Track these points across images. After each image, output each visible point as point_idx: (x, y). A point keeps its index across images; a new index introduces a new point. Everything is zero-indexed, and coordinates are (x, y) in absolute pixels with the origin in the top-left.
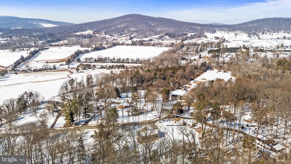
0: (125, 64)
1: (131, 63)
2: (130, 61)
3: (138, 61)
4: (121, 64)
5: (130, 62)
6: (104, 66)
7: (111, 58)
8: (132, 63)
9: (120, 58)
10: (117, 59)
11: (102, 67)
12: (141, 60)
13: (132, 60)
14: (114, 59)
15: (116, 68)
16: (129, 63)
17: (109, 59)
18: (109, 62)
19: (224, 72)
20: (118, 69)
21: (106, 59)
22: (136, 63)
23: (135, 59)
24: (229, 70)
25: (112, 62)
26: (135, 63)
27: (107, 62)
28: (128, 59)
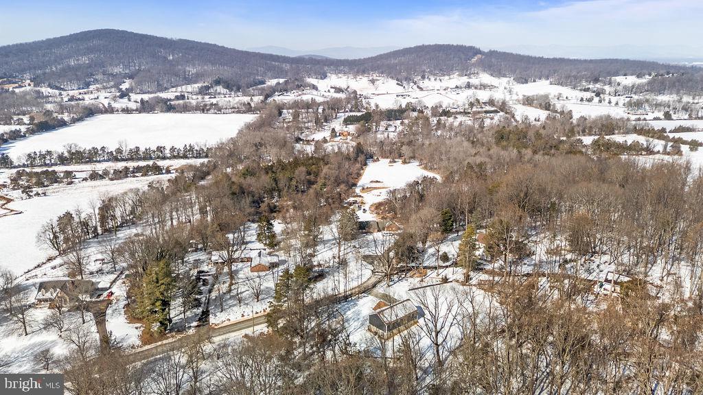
0: (160, 163)
1: (169, 158)
2: (167, 153)
3: (188, 152)
4: (151, 163)
5: (169, 155)
6: (100, 173)
7: (112, 148)
8: (175, 157)
10: (128, 149)
11: (94, 176)
12: (196, 148)
13: (173, 149)
14: (119, 151)
15: (137, 174)
16: (164, 158)
17: (104, 151)
18: (104, 161)
19: (405, 162)
20: (142, 176)
21: (96, 153)
22: (185, 157)
23: (180, 146)
24: (413, 158)
25: (116, 160)
26: (182, 158)
27: (99, 162)
28: (160, 149)
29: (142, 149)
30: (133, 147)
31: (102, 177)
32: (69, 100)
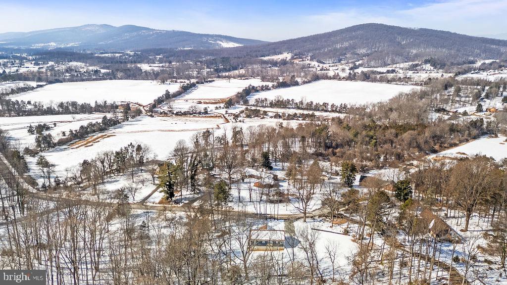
0: (317, 113)
1: (330, 112)
2: (329, 108)
3: (343, 109)
4: (311, 112)
5: (330, 110)
6: (281, 114)
7: (297, 101)
8: (333, 111)
9: (312, 102)
10: (306, 102)
11: (277, 116)
12: (349, 107)
13: (333, 106)
14: (301, 103)
15: (300, 119)
16: (326, 111)
17: (293, 102)
18: (292, 108)
20: (302, 120)
21: (288, 103)
22: (340, 112)
23: (338, 104)
25: (299, 108)
26: (337, 112)
27: (289, 108)
28: (325, 104)
29: (314, 103)
30: (309, 101)
31: (280, 117)
32: (321, 70)
